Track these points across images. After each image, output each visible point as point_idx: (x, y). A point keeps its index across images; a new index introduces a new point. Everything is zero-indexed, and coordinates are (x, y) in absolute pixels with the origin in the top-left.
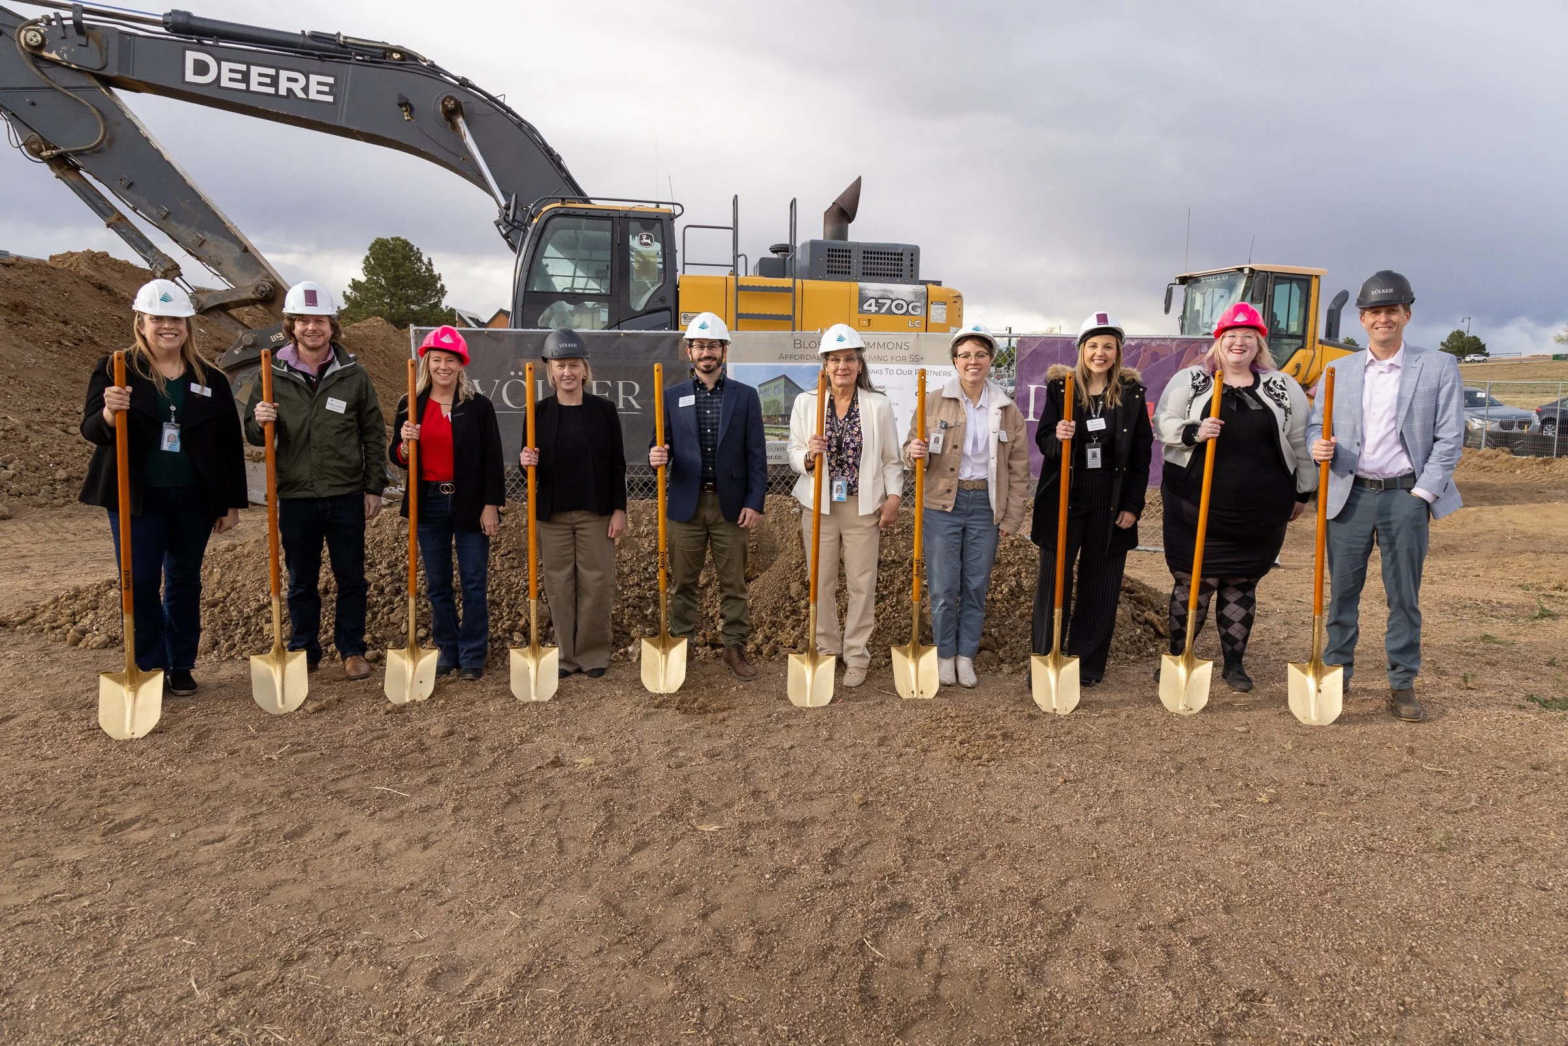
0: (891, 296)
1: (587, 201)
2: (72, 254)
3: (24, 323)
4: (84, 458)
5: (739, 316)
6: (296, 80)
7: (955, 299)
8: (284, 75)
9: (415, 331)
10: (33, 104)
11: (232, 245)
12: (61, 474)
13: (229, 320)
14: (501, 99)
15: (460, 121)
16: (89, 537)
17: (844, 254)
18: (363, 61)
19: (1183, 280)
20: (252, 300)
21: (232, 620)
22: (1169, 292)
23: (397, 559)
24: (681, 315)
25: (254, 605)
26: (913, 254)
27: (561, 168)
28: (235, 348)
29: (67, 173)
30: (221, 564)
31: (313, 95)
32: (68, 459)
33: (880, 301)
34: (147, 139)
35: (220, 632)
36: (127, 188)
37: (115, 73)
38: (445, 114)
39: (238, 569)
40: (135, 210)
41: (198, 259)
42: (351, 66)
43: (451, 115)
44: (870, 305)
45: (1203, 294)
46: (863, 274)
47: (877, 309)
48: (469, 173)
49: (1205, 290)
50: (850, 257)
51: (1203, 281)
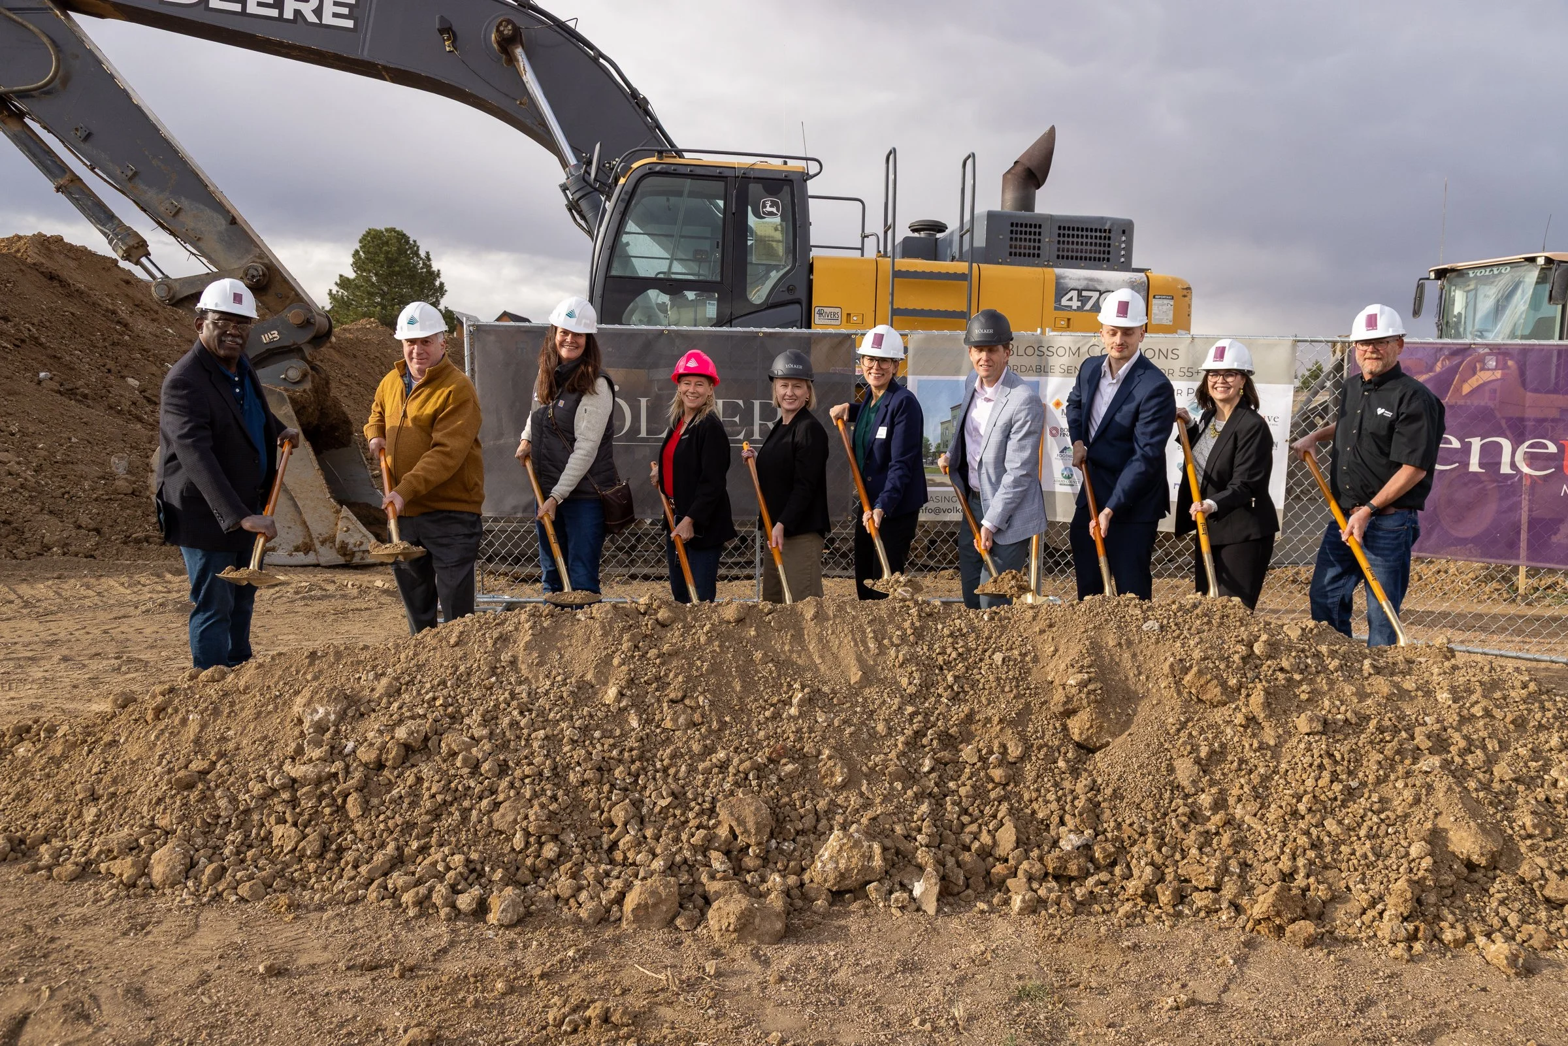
0: (1099, 288)
1: (679, 153)
2: (20, 238)
4: (15, 495)
5: (896, 312)
7: (1185, 292)
11: (215, 215)
14: (571, 24)
15: (519, 52)
16: (10, 614)
17: (1033, 230)
19: (1441, 274)
21: (218, 816)
22: (1420, 288)
23: (497, 706)
25: (257, 788)
26: (1126, 229)
27: (647, 113)
29: (8, 120)
30: (203, 706)
31: (327, 19)
33: (1084, 293)
34: (112, 77)
35: (199, 841)
36: (82, 140)
38: (498, 43)
39: (229, 716)
40: (92, 170)
41: (172, 233)
43: (507, 44)
44: (1071, 299)
45: (1468, 292)
46: (1058, 257)
47: (1079, 304)
48: (528, 122)
49: (1472, 287)
50: (1040, 234)
51: (1471, 275)
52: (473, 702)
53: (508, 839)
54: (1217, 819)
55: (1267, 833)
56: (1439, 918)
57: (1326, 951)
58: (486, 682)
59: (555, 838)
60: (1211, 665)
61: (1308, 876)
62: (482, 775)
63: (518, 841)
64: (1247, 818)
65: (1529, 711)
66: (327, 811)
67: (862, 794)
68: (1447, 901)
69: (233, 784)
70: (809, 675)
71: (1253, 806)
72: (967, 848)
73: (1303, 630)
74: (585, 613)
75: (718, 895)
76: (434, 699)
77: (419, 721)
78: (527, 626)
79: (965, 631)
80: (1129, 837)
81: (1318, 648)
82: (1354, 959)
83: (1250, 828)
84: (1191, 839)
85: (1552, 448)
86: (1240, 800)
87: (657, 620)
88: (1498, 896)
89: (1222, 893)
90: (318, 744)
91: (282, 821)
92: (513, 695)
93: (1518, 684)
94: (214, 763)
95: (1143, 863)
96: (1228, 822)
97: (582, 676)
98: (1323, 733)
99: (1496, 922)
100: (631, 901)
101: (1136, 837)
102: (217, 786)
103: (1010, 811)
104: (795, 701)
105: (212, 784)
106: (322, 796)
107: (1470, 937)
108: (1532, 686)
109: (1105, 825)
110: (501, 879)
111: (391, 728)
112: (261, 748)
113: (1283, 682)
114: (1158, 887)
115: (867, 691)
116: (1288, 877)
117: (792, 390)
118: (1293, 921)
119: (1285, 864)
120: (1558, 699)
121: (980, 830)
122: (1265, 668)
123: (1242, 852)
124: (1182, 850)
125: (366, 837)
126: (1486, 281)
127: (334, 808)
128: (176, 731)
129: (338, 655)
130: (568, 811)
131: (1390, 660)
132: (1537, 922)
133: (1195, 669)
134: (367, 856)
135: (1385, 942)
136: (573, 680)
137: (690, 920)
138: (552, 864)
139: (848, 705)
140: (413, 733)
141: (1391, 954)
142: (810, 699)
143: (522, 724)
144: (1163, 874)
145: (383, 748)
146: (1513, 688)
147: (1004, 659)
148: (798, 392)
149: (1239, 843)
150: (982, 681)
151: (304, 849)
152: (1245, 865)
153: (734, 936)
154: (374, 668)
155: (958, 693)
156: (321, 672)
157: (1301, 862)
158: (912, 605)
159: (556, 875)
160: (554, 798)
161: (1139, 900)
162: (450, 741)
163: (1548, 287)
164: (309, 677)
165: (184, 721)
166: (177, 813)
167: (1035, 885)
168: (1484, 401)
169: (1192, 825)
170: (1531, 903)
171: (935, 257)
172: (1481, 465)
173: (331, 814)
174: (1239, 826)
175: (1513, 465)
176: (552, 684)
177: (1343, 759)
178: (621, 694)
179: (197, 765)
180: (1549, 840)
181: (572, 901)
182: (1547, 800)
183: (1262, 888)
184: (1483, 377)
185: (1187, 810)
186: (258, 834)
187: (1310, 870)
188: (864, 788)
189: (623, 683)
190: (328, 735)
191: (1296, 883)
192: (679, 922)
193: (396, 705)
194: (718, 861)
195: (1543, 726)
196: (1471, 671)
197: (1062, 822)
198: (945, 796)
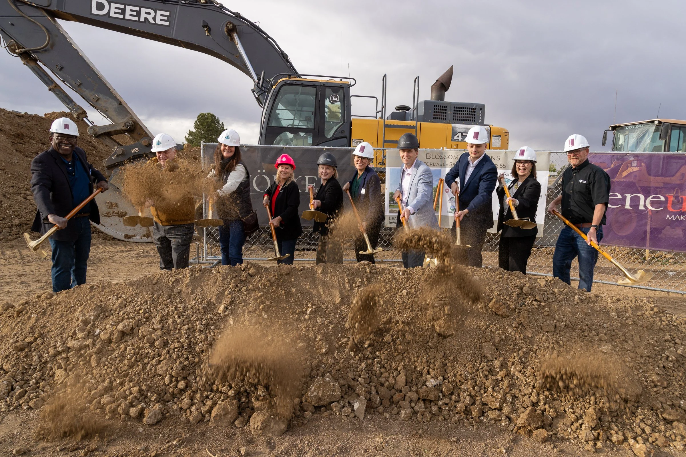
1: (299, 76)
2: (55, 113)
3: (21, 143)
5: (385, 141)
6: (149, 13)
7: (506, 134)
8: (143, 10)
9: (204, 145)
10: (13, 25)
11: (113, 101)
12: (16, 222)
13: (111, 141)
14: (257, 24)
15: (235, 35)
17: (443, 108)
18: (185, 3)
19: (614, 128)
20: (122, 130)
21: (31, 365)
22: (605, 134)
23: (168, 313)
24: (353, 141)
25: (51, 352)
26: (482, 108)
27: (288, 61)
28: (113, 155)
29: (30, 62)
30: (39, 310)
31: (158, 22)
32: (22, 213)
33: (464, 134)
34: (71, 44)
36: (60, 70)
37: (55, 9)
38: (227, 32)
39: (49, 316)
40: (64, 82)
41: (96, 108)
42: (179, 6)
43: (230, 32)
44: (458, 137)
45: (625, 135)
46: (454, 119)
47: (462, 139)
48: (239, 64)
49: (627, 133)
50: (446, 110)
51: (627, 128)
52: (158, 311)
53: (163, 378)
54: (502, 373)
55: (526, 381)
56: (610, 428)
57: (552, 445)
58: (165, 302)
59: (184, 378)
60: (502, 298)
61: (545, 404)
62: (155, 347)
63: (167, 379)
64: (516, 373)
65: (654, 321)
66: (81, 363)
67: (334, 358)
68: (614, 419)
69: (42, 349)
70: (316, 300)
71: (519, 368)
72: (382, 385)
73: (547, 281)
74: (216, 270)
75: (258, 409)
76: (140, 309)
77: (131, 320)
78: (188, 275)
79: (391, 279)
80: (460, 381)
81: (554, 290)
82: (566, 450)
83: (518, 378)
84: (489, 383)
85: (663, 199)
86: (513, 364)
87: (249, 273)
88: (640, 417)
89: (503, 411)
90: (83, 330)
91: (60, 367)
92: (176, 308)
93: (648, 308)
94: (36, 339)
95: (465, 394)
96: (507, 375)
97: (210, 299)
98: (555, 332)
99: (639, 431)
100: (214, 412)
101: (463, 381)
102: (35, 350)
103: (404, 367)
104: (308, 312)
105: (33, 349)
106: (81, 355)
107: (626, 439)
108: (656, 309)
109: (449, 375)
110: (155, 399)
111: (117, 323)
112: (59, 332)
113: (536, 306)
114: (472, 407)
115: (343, 307)
116: (535, 405)
117: (325, 170)
118: (537, 428)
119: (534, 398)
120: (668, 315)
121: (389, 376)
122: (527, 299)
123: (513, 390)
124: (485, 388)
125: (96, 377)
126: (632, 131)
127: (85, 362)
128: (25, 322)
129: (103, 287)
130: (193, 365)
131: (588, 296)
132: (660, 432)
133: (494, 300)
134: (95, 386)
135: (583, 441)
136: (205, 301)
137: (242, 422)
138: (182, 391)
139: (333, 314)
140: (126, 326)
141: (586, 448)
142: (315, 311)
143: (178, 322)
144: (475, 400)
145: (112, 334)
146: (646, 310)
147: (407, 293)
148: (328, 171)
149: (512, 386)
150: (396, 303)
151: (66, 382)
152: (514, 397)
153: (260, 432)
154: (118, 294)
155: (385, 309)
156: (94, 295)
157: (542, 397)
158: (367, 267)
159: (184, 396)
160: (187, 358)
161: (462, 414)
162: (144, 330)
163: (659, 133)
164: (88, 298)
165: (29, 318)
166: (13, 363)
167: (413, 405)
168: (631, 179)
169: (490, 376)
170: (656, 421)
171: (405, 119)
172: (631, 206)
173: (83, 365)
174: (513, 377)
175: (645, 206)
176: (196, 303)
177: (564, 344)
178: (226, 308)
179: (29, 339)
180: (665, 388)
181: (188, 410)
182: (664, 367)
183: (522, 409)
184: (630, 170)
185: (488, 368)
186: (49, 374)
187: (546, 400)
188: (335, 355)
189: (228, 303)
190: (89, 326)
191: (539, 407)
192: (236, 423)
193: (122, 312)
194: (261, 392)
195: (661, 329)
196: (626, 302)
197: (429, 373)
198: (375, 358)
